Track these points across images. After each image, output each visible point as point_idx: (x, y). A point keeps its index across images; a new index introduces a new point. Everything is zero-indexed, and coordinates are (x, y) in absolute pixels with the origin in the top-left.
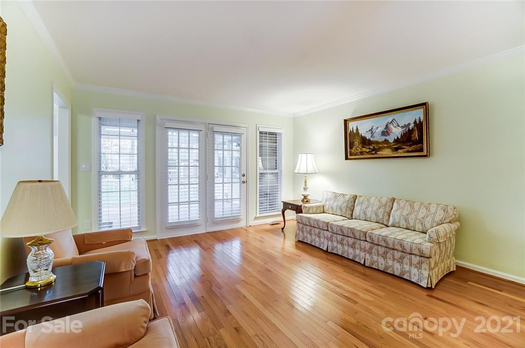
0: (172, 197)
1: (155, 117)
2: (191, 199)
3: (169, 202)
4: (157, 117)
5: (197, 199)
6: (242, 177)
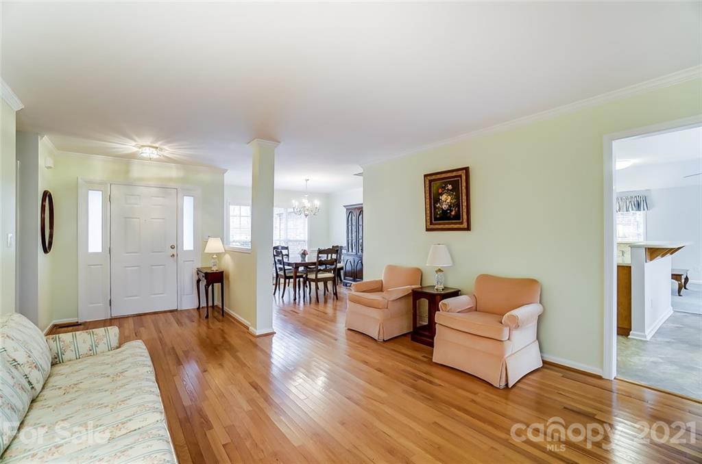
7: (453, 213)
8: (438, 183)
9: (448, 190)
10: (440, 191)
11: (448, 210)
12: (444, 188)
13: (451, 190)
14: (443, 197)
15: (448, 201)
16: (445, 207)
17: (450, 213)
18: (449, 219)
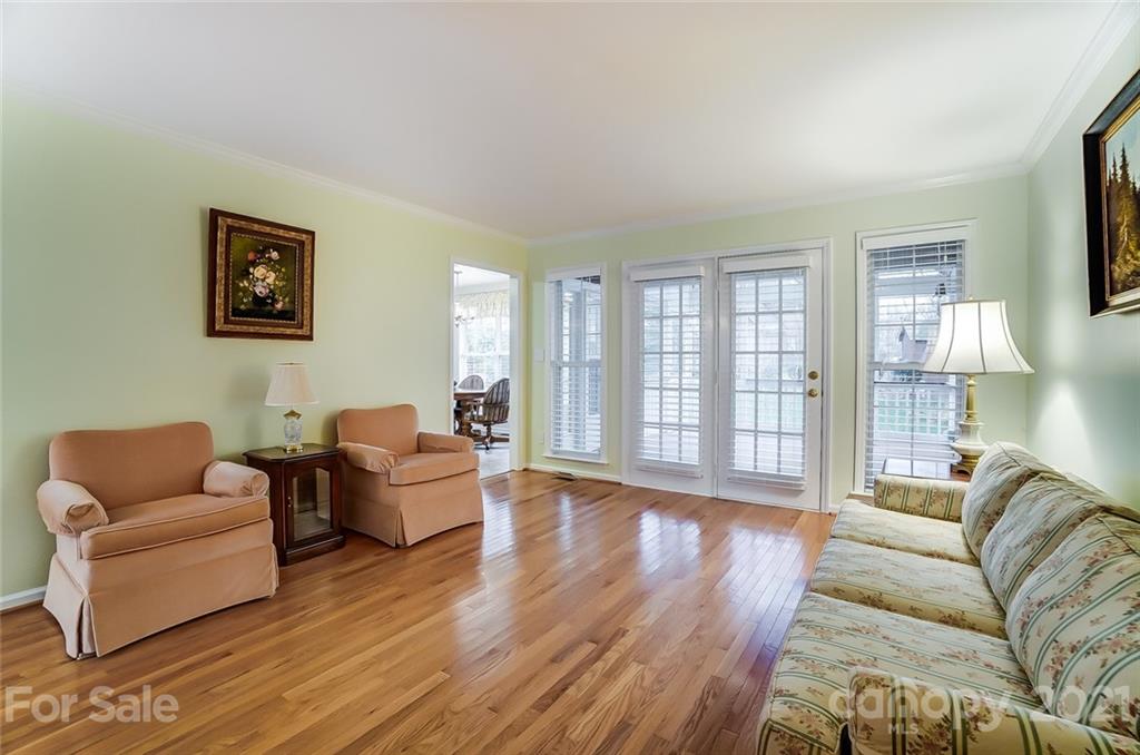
0: (650, 413)
1: (620, 263)
2: (684, 421)
3: (646, 419)
4: (623, 263)
5: (697, 422)
6: (808, 379)
7: (279, 306)
8: (248, 238)
9: (270, 259)
10: (251, 256)
11: (268, 297)
12: (263, 252)
13: (275, 261)
14: (259, 272)
15: (270, 280)
16: (260, 290)
17: (272, 305)
18: (270, 315)
